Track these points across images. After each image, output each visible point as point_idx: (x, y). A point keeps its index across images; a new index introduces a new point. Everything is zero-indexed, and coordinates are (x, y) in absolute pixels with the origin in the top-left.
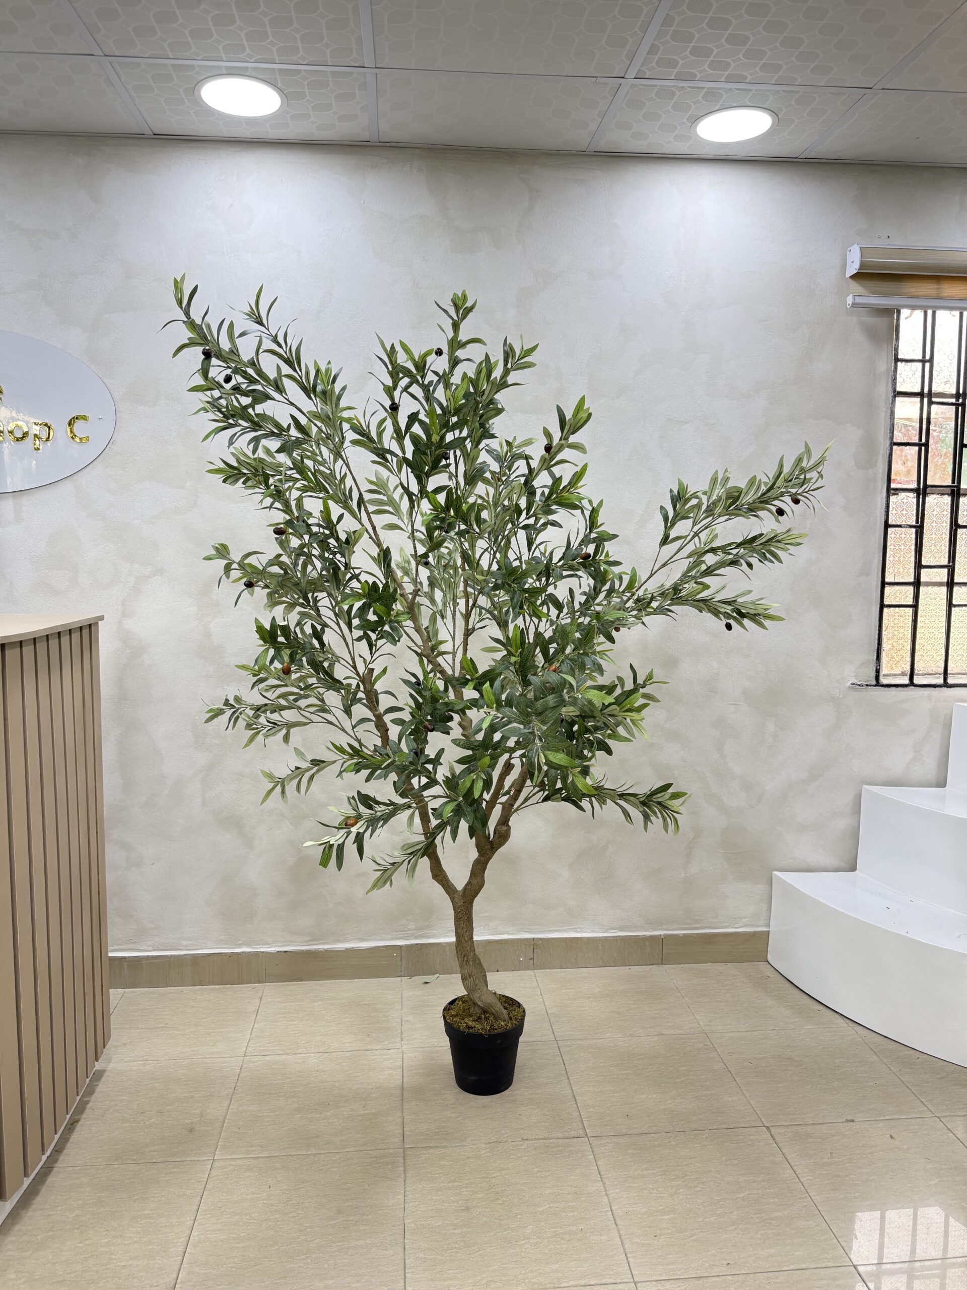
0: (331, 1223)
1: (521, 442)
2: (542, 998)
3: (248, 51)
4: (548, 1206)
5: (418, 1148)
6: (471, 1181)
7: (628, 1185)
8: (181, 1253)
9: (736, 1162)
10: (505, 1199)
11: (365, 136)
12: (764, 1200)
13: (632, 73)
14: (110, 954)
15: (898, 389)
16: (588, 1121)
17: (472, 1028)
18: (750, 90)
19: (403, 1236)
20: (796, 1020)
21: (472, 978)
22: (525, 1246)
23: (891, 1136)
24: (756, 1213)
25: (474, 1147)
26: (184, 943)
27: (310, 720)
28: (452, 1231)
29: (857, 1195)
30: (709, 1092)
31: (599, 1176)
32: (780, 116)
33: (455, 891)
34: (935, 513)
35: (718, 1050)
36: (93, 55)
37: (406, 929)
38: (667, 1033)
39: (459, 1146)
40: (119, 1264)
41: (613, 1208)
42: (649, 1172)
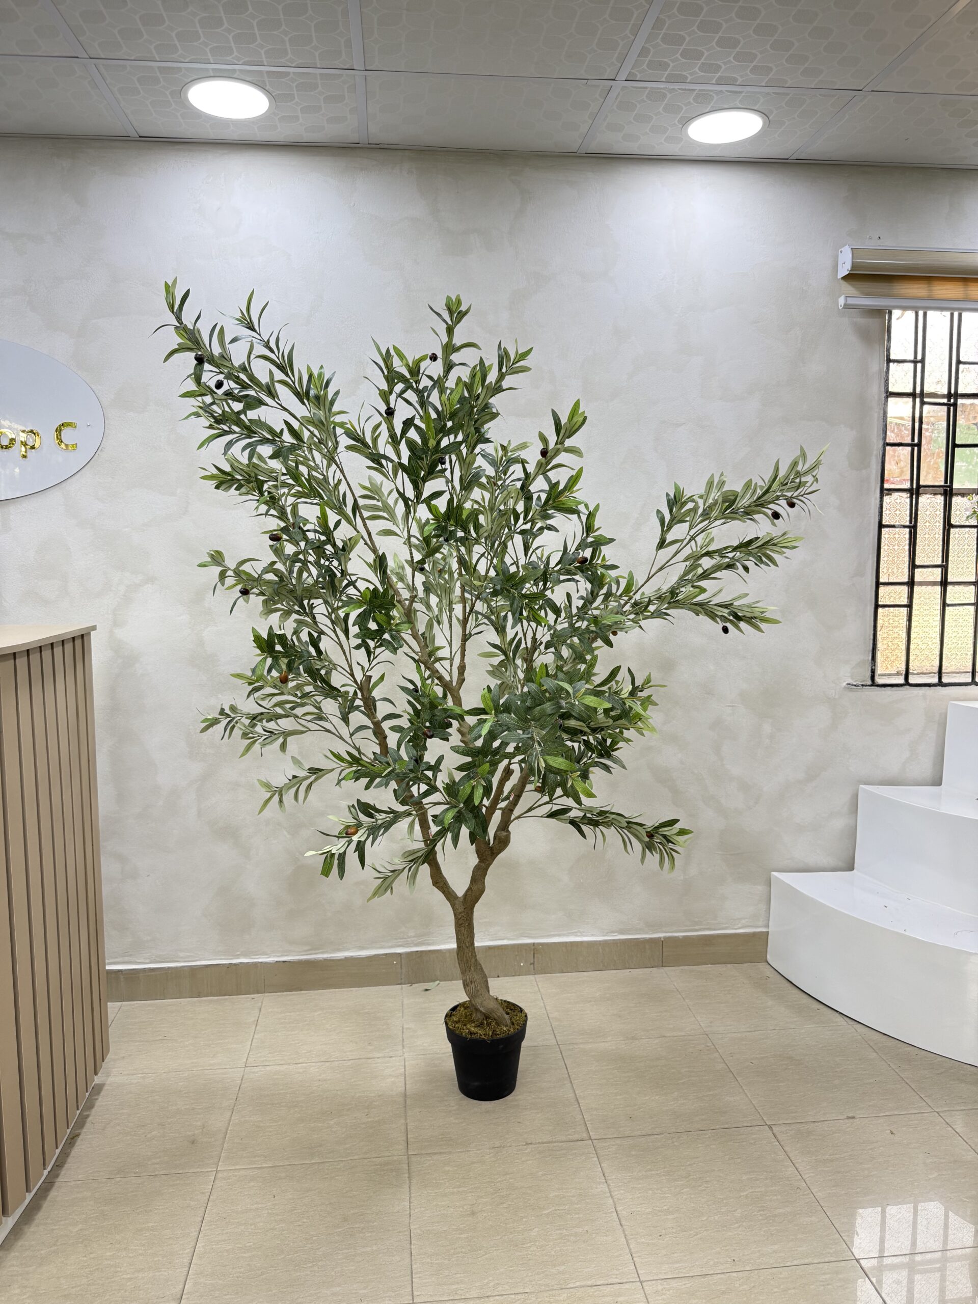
0: (337, 1230)
1: (516, 446)
2: (544, 1003)
3: (236, 53)
4: (553, 1208)
5: (422, 1154)
6: (476, 1186)
7: (632, 1186)
8: (187, 1265)
9: (739, 1160)
10: (510, 1203)
11: (354, 137)
12: (767, 1198)
13: (623, 76)
14: (108, 967)
15: (891, 390)
16: (591, 1124)
17: (475, 1034)
18: (741, 92)
19: (409, 1242)
20: (795, 1019)
21: (473, 985)
22: (532, 1249)
23: (891, 1132)
24: (759, 1211)
25: (478, 1152)
26: (182, 954)
27: (307, 728)
28: (458, 1236)
29: (858, 1190)
30: (711, 1093)
31: (603, 1178)
32: (770, 118)
33: (456, 897)
34: (928, 513)
35: (719, 1051)
36: (78, 57)
37: (405, 937)
38: (668, 1035)
39: (463, 1152)
40: (125, 1276)
41: (618, 1209)
42: (653, 1172)
